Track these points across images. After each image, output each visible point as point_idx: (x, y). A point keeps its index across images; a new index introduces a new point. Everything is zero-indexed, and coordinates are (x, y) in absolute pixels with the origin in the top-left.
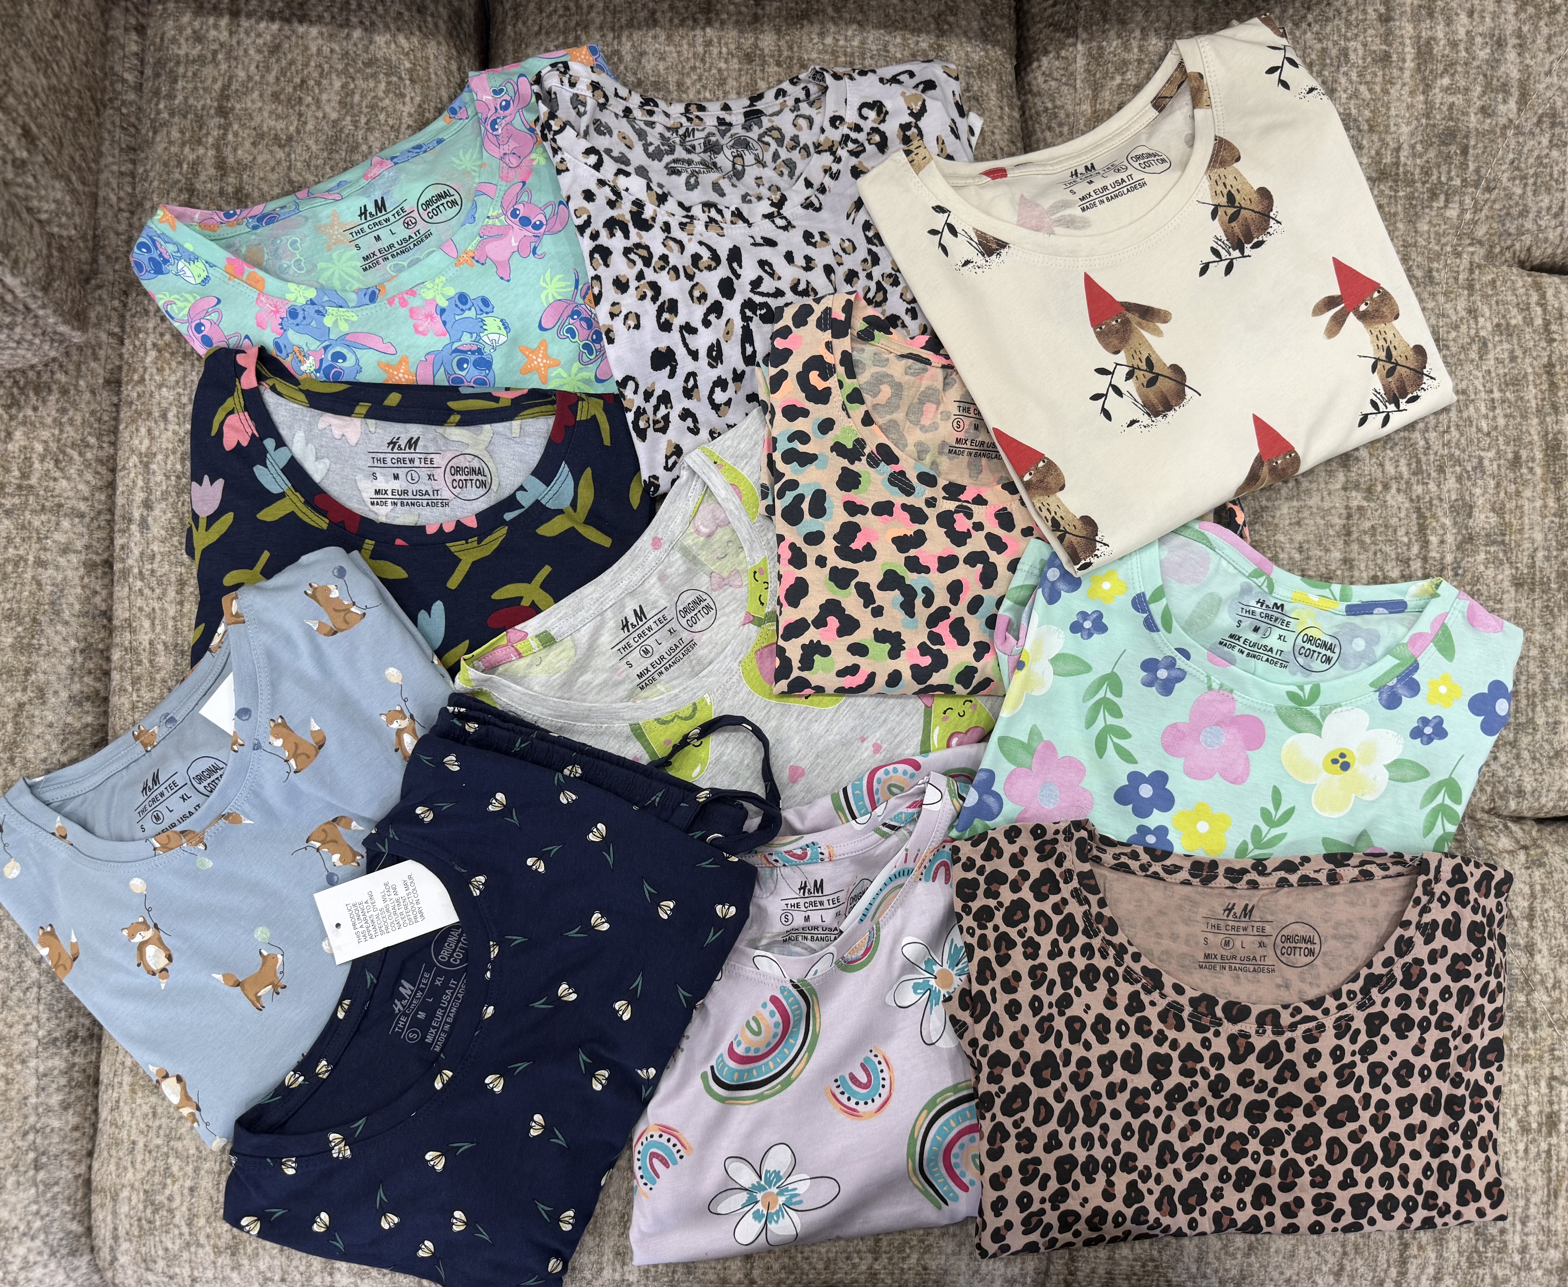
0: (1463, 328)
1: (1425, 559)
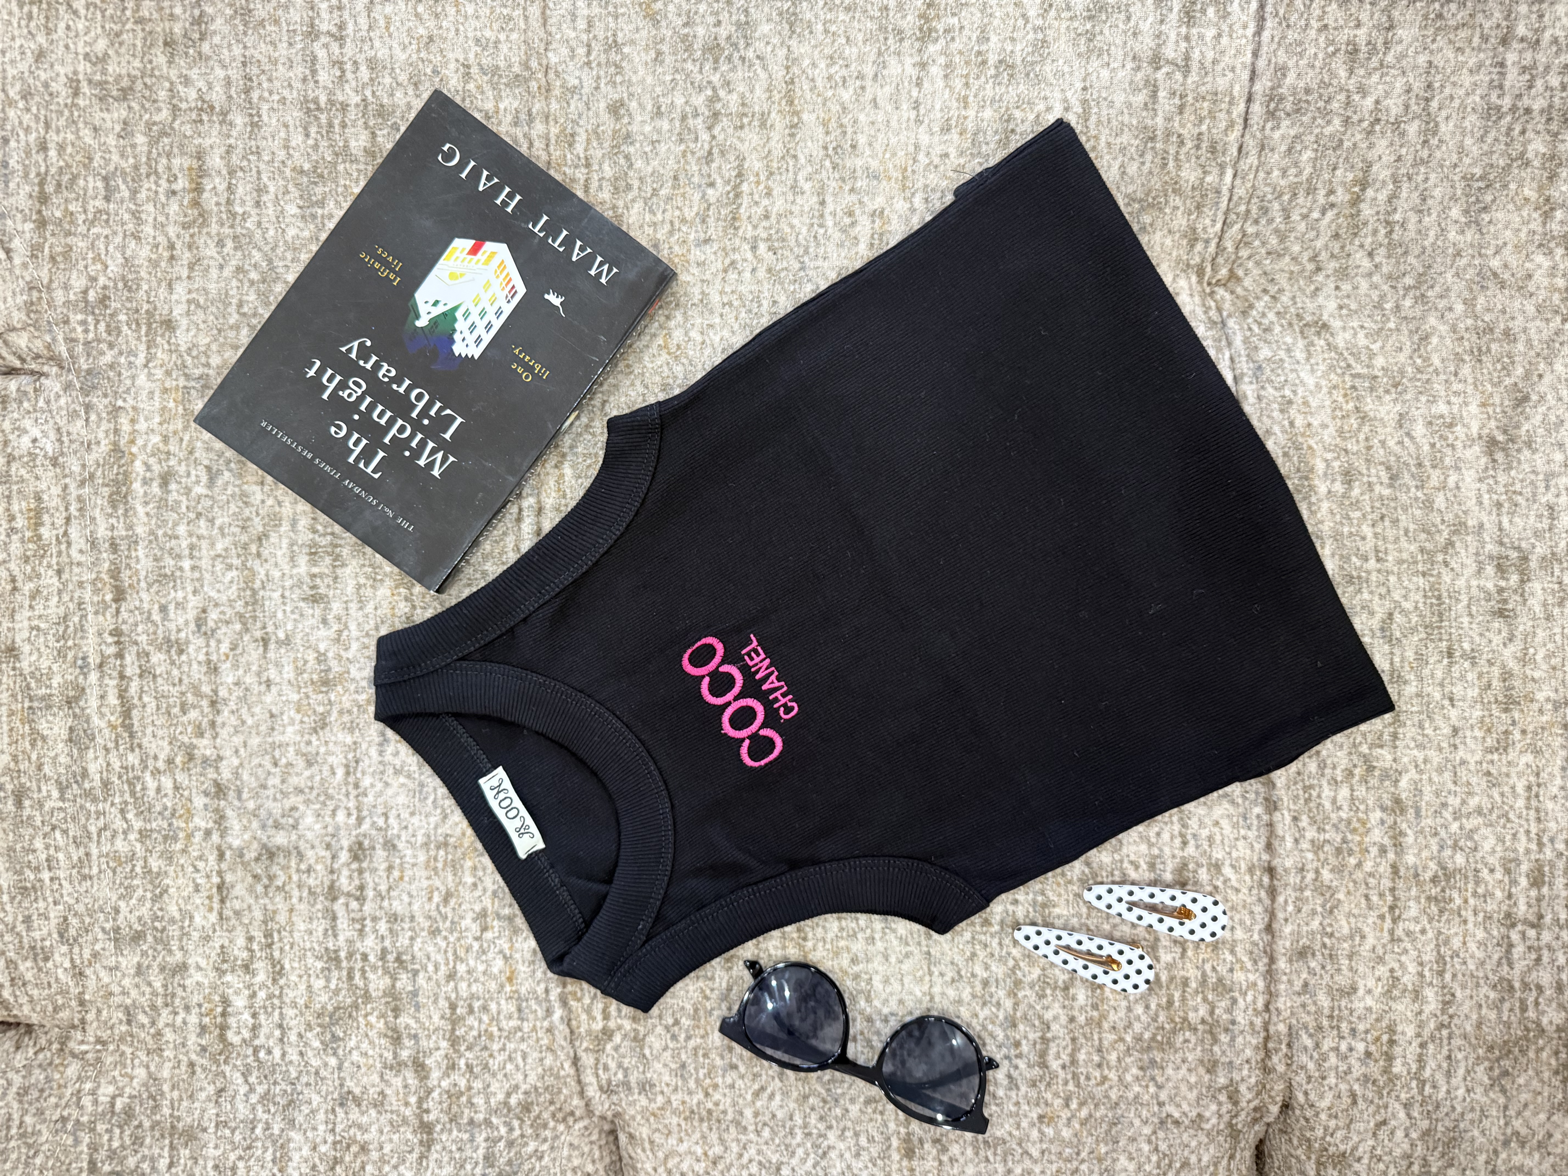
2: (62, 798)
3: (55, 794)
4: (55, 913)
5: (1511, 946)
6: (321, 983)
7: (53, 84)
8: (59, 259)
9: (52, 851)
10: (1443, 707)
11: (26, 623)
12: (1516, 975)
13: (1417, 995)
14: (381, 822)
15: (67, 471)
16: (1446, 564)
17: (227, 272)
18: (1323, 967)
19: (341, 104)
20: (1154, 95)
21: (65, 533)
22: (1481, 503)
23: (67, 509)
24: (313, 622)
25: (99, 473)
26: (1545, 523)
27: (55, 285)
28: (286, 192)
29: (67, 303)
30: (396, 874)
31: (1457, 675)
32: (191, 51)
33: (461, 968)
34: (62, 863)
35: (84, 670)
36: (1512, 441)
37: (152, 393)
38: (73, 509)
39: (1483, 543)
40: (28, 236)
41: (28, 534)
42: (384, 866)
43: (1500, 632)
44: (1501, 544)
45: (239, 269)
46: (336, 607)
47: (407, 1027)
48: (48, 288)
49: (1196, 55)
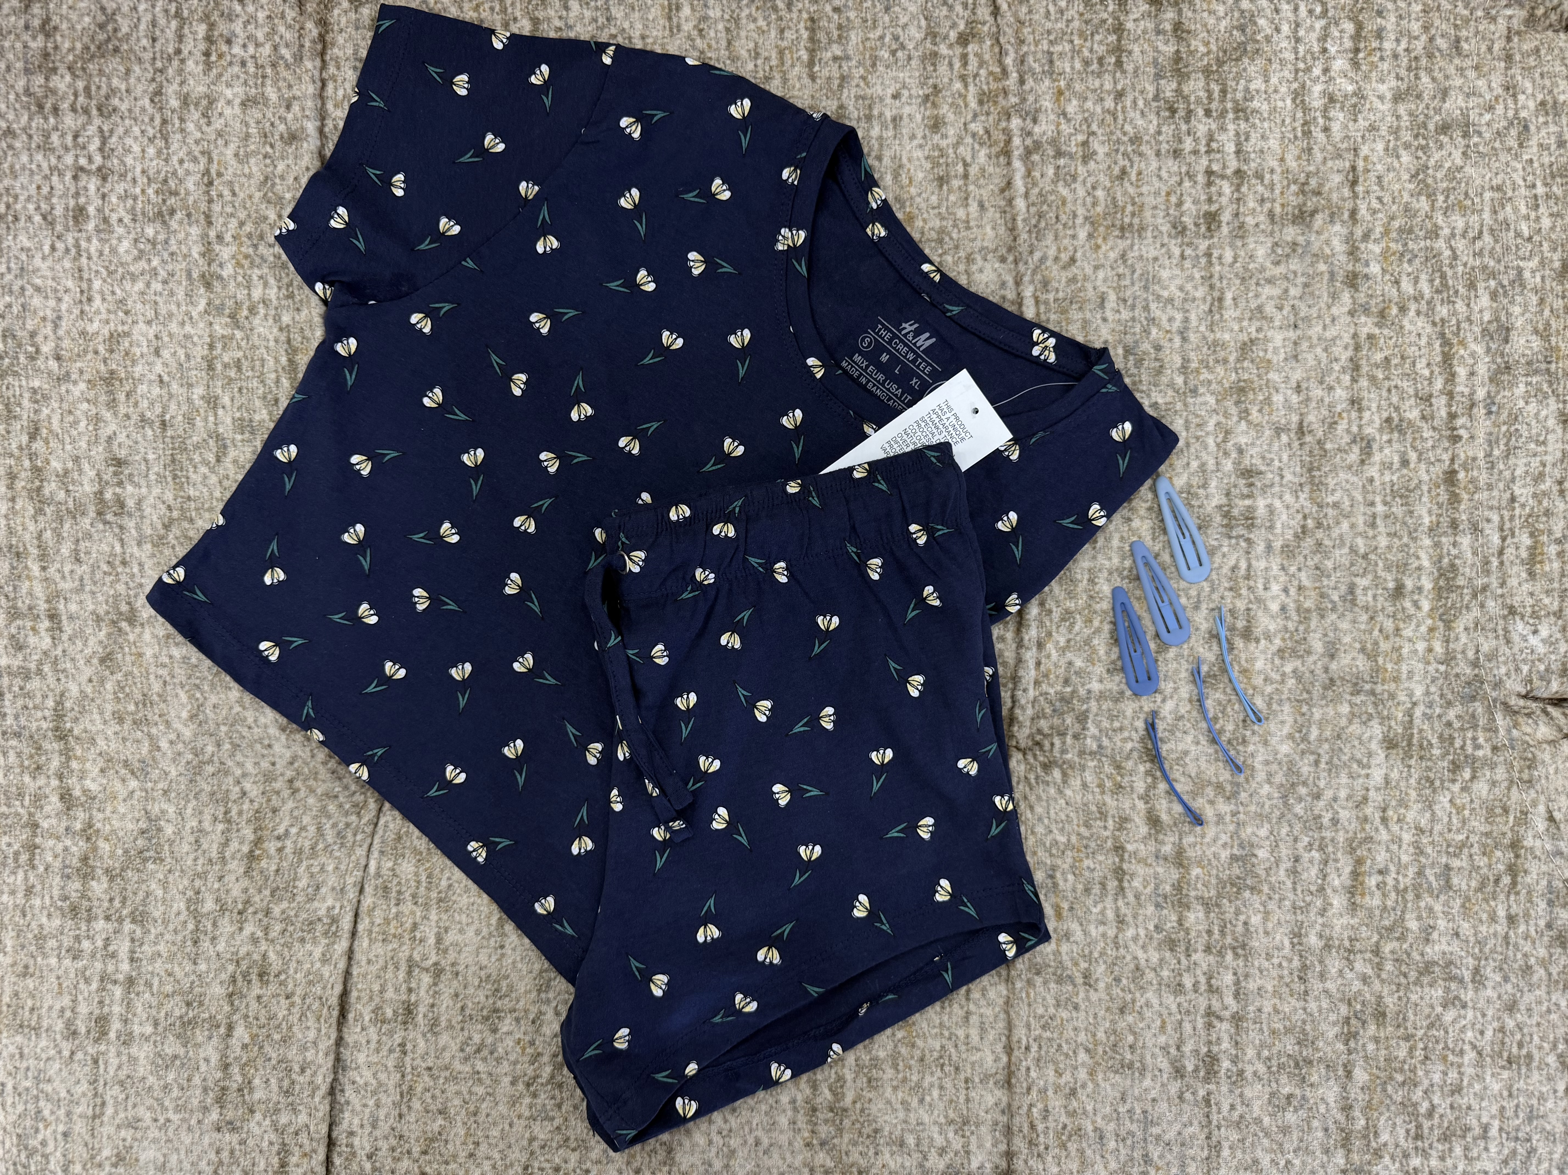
0: (1500, 109)
1: (1451, 395)
2: (1520, 271)
3: (1527, 274)
4: (1531, 151)
5: (101, 150)
6: (1253, 86)
7: (1498, 979)
8: (1498, 811)
9: (1533, 215)
10: (169, 374)
11: (1550, 449)
12: (97, 121)
13: (185, 101)
14: (1188, 252)
15: (1500, 601)
16: (169, 508)
17: (1328, 794)
18: (272, 124)
19: (1210, 953)
20: (439, 940)
21: (1504, 539)
22: (140, 564)
23: (1502, 563)
24: (1253, 451)
25: (1467, 598)
26: (82, 545)
27: (1506, 784)
28: (1268, 870)
29: (1493, 766)
30: (1173, 199)
31: (157, 405)
32: (1359, 1007)
33: (1109, 103)
34: (1523, 203)
35: (1490, 401)
36: (114, 622)
37: (1410, 678)
38: (1495, 562)
39: (138, 528)
40: (1530, 833)
41: (1544, 538)
42: (1185, 207)
43: (120, 445)
44: (121, 527)
45: (1317, 797)
46: (1228, 465)
47: (1166, 43)
48: (1512, 782)
49: (402, 975)
